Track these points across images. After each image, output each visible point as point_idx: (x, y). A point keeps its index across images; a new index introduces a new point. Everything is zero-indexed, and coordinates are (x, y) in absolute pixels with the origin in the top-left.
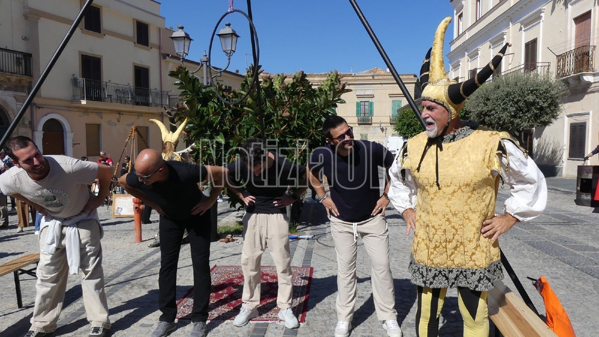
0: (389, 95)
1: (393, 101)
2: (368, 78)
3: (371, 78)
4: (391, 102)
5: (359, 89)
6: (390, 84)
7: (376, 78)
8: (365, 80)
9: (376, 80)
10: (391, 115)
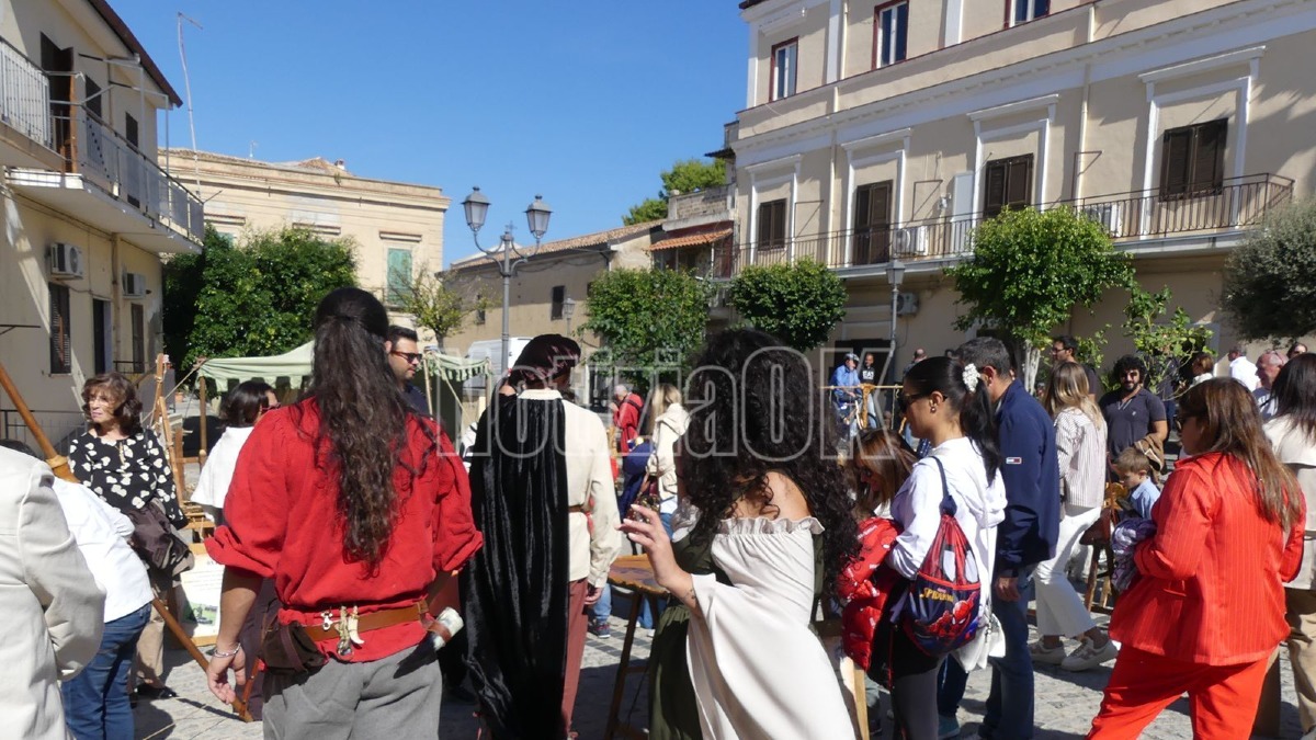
0: (381, 232)
1: (391, 251)
2: (324, 180)
3: (332, 181)
4: (386, 252)
5: (299, 207)
6: (392, 204)
7: (345, 183)
8: (317, 184)
9: (346, 188)
10: (386, 286)
